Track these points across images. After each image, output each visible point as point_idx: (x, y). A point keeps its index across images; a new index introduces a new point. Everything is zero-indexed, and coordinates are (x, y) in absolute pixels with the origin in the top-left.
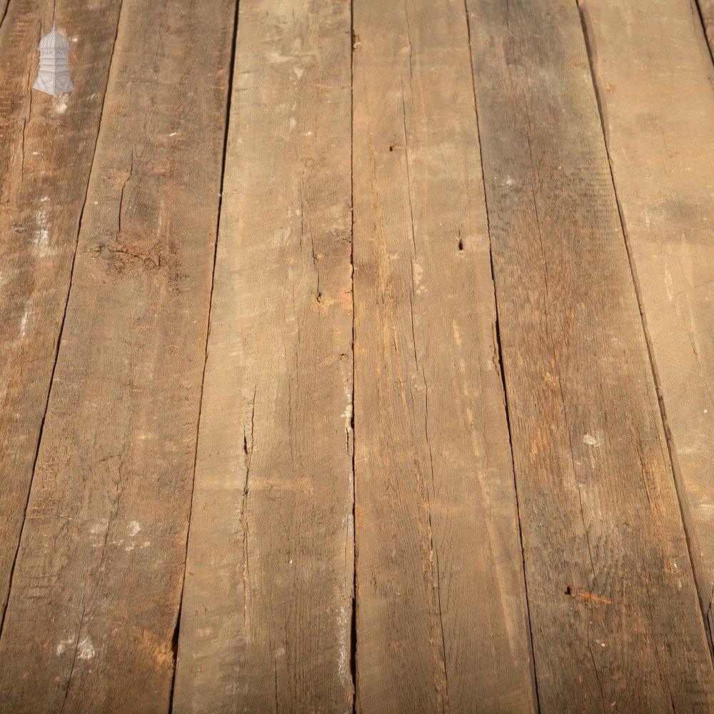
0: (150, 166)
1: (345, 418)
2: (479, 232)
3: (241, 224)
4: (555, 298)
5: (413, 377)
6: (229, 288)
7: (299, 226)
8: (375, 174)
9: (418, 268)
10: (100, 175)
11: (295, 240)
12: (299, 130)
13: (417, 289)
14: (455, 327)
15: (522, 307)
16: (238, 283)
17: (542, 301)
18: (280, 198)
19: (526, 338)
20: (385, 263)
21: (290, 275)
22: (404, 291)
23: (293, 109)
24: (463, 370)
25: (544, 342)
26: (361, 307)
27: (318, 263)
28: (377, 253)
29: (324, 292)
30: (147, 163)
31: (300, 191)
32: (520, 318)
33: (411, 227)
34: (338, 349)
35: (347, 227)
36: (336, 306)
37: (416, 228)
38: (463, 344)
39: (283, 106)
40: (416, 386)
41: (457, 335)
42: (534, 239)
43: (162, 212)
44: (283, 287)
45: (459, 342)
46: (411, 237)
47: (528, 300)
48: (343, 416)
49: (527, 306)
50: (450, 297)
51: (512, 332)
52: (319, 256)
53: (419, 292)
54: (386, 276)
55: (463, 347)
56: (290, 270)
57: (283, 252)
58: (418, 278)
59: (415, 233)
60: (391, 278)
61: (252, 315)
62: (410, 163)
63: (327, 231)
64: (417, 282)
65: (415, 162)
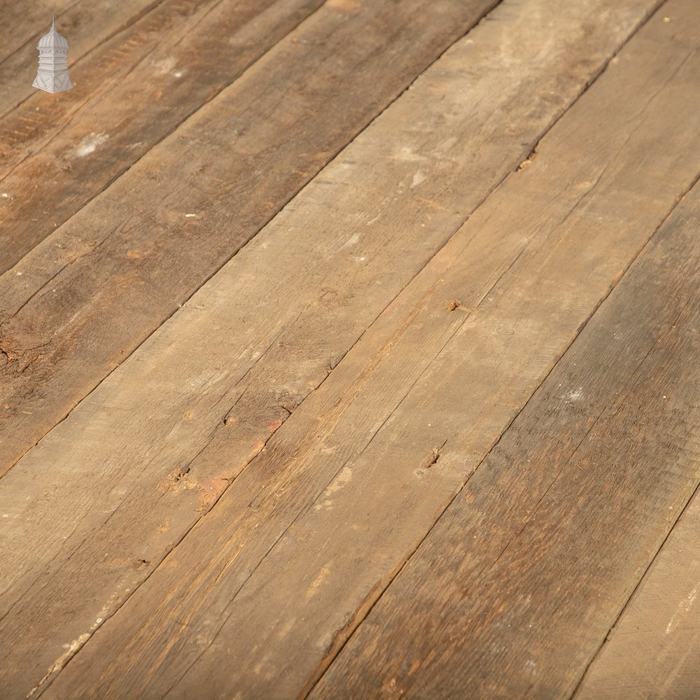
0: (126, 246)
1: (67, 650)
2: (470, 452)
3: (169, 351)
4: (498, 576)
5: (207, 622)
6: (80, 427)
7: (241, 373)
8: (401, 334)
9: (347, 475)
10: (57, 241)
11: (219, 391)
12: (354, 251)
13: (320, 503)
14: (326, 571)
15: (440, 573)
16: (98, 424)
17: (476, 573)
18: (250, 331)
19: (408, 619)
20: (310, 455)
21: (172, 432)
22: (300, 501)
23: (369, 223)
24: (282, 634)
25: (428, 632)
26: (226, 502)
27: (222, 428)
28: (310, 438)
29: (195, 470)
30: (126, 242)
31: (283, 328)
32: (423, 587)
33: (385, 417)
34: (143, 552)
35: (302, 392)
36: (195, 492)
37: (392, 419)
38: (314, 599)
39: (358, 216)
40: (199, 637)
41: (316, 584)
42: (541, 484)
43: (88, 307)
44: (148, 446)
45: (311, 592)
46: (373, 431)
47: (456, 566)
48: (67, 646)
49: (449, 574)
50: (355, 527)
51: (393, 604)
52: (231, 420)
53: (318, 507)
54: (295, 473)
55: (310, 602)
56: (178, 427)
57: (190, 401)
58: (334, 487)
59: (384, 427)
60: (300, 477)
61: (75, 471)
62: (460, 333)
63: (271, 391)
64: (328, 494)
65: (468, 332)
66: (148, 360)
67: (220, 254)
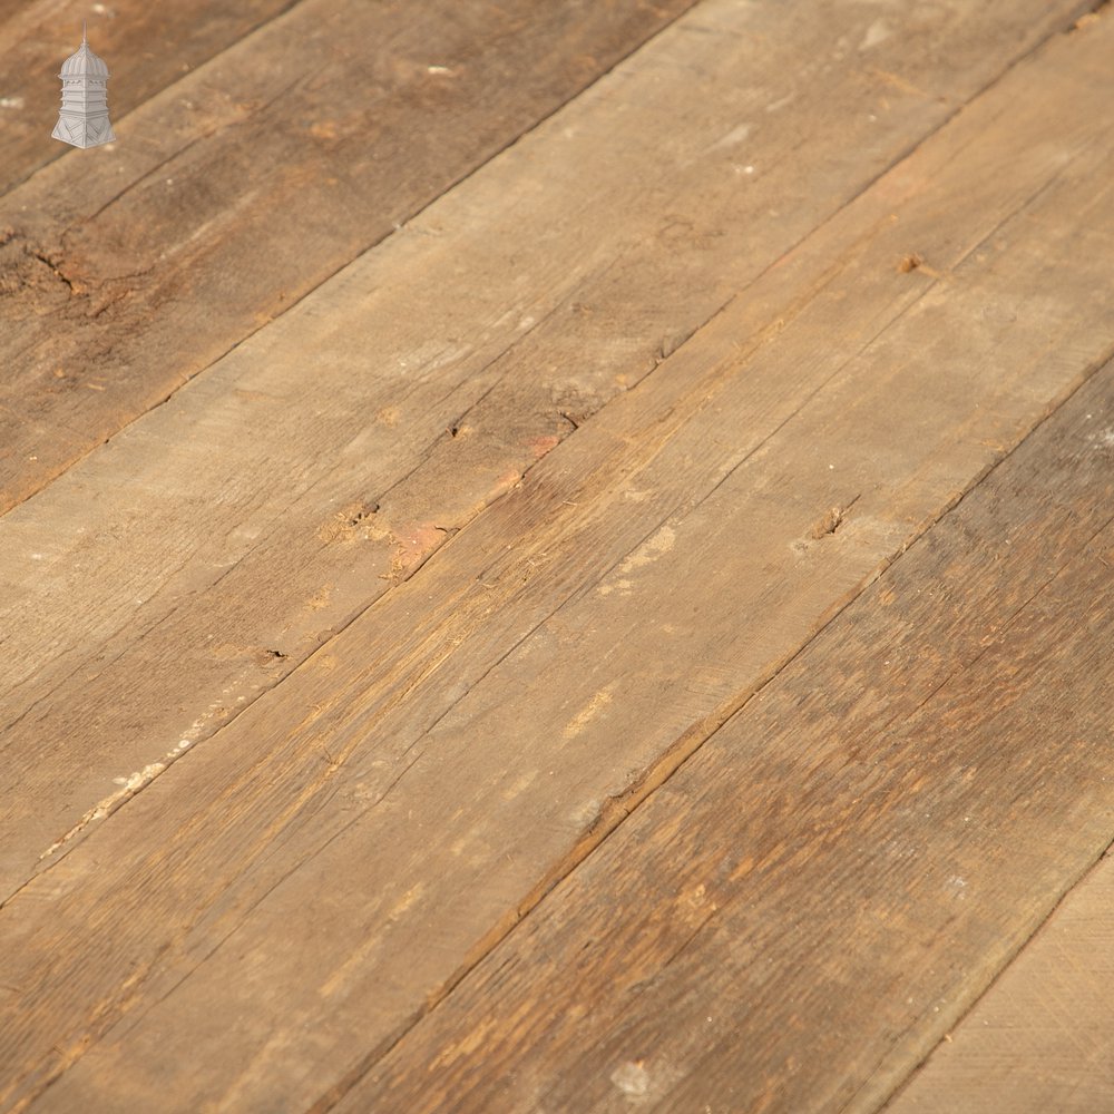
0: (312, 116)
1: (118, 787)
2: (901, 518)
3: (367, 303)
4: (919, 731)
5: (377, 764)
6: (189, 419)
7: (494, 351)
8: (801, 307)
9: (665, 539)
10: (186, 96)
11: (450, 378)
12: (738, 154)
13: (610, 583)
14: (604, 697)
15: (813, 718)
16: (223, 416)
17: (879, 723)
18: (521, 279)
19: (741, 789)
20: (603, 502)
21: (355, 443)
22: (574, 576)
23: (771, 108)
24: (510, 795)
25: (775, 814)
26: (439, 567)
27: (447, 443)
28: (607, 472)
29: (389, 508)
30: (312, 107)
31: (584, 280)
32: (778, 739)
33: (750, 447)
34: (277, 639)
35: (603, 393)
36: (384, 545)
37: (763, 452)
38: (576, 741)
39: (752, 94)
40: (359, 786)
41: (582, 717)
42: (1025, 583)
43: (228, 216)
44: (309, 461)
45: (572, 731)
46: (724, 469)
47: (845, 709)
48: (122, 780)
49: (830, 721)
50: (668, 628)
51: (720, 762)
52: (465, 430)
53: (605, 590)
54: (570, 529)
55: (568, 745)
56: (367, 433)
57: (395, 391)
58: (640, 559)
59: (746, 464)
60: (578, 537)
61: (170, 493)
62: (913, 312)
63: (545, 385)
64: (626, 568)
65: (929, 312)
66: (325, 315)
67: (484, 142)
